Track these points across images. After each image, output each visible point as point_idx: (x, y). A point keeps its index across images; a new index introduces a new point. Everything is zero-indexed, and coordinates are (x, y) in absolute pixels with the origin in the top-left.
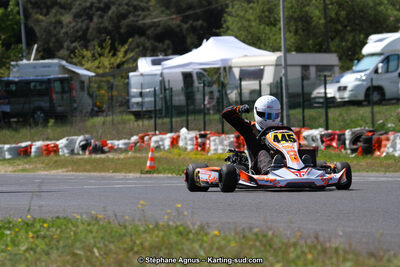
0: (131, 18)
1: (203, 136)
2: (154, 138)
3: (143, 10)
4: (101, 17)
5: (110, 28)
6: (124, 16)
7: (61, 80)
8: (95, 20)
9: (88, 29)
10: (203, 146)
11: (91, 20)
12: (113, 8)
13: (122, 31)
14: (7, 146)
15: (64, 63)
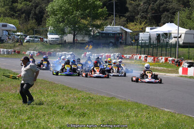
0: (164, 5)
1: (146, 57)
2: (136, 56)
3: (169, 2)
4: (153, 4)
5: (156, 8)
6: (162, 4)
7: (119, 33)
8: (151, 5)
9: (148, 8)
10: (146, 60)
11: (150, 5)
12: (158, 1)
13: (161, 10)
14: (96, 55)
15: (122, 27)
